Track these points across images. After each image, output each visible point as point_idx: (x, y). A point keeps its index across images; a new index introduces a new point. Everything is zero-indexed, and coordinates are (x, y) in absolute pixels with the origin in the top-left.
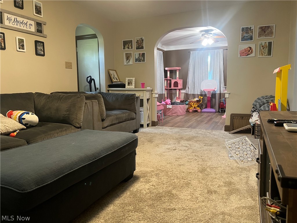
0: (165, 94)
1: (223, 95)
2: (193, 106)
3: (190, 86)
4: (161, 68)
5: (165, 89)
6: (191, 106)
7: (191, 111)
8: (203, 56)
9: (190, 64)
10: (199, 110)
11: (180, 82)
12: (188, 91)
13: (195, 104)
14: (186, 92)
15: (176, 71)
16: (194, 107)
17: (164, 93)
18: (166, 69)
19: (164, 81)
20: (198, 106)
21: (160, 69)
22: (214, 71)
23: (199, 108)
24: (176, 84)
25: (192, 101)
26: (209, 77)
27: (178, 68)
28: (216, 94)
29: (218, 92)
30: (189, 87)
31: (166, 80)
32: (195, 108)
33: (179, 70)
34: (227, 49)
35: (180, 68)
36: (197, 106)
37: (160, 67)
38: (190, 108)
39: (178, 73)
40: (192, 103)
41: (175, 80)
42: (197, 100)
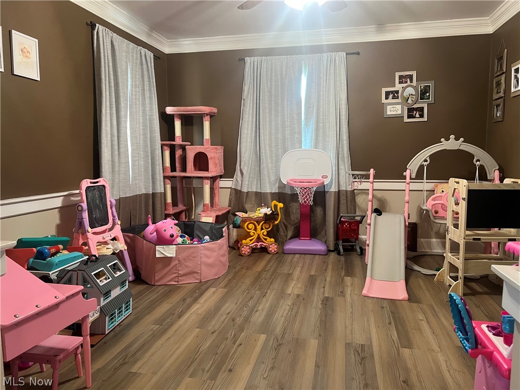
0: (165, 193)
1: (347, 197)
2: (252, 234)
3: (246, 168)
4: (148, 105)
5: (165, 177)
6: (248, 235)
7: (245, 250)
8: (284, 72)
9: (244, 96)
10: (273, 248)
11: (215, 155)
12: (240, 182)
13: (259, 227)
14: (236, 185)
15: (200, 117)
16: (256, 236)
17: (160, 189)
18: (169, 110)
19: (159, 152)
20: (269, 234)
21: (144, 111)
22: (317, 122)
23: (272, 240)
24: (201, 161)
25: (249, 219)
26: (303, 140)
27: (205, 109)
28: (327, 195)
29: (334, 189)
30: (245, 172)
31: (165, 148)
32: (259, 239)
33: (212, 116)
34: (358, 54)
35: (215, 110)
36: (265, 233)
37: (144, 104)
38: (244, 241)
39: (207, 125)
40: (251, 226)
41: (198, 149)
42: (266, 214)
